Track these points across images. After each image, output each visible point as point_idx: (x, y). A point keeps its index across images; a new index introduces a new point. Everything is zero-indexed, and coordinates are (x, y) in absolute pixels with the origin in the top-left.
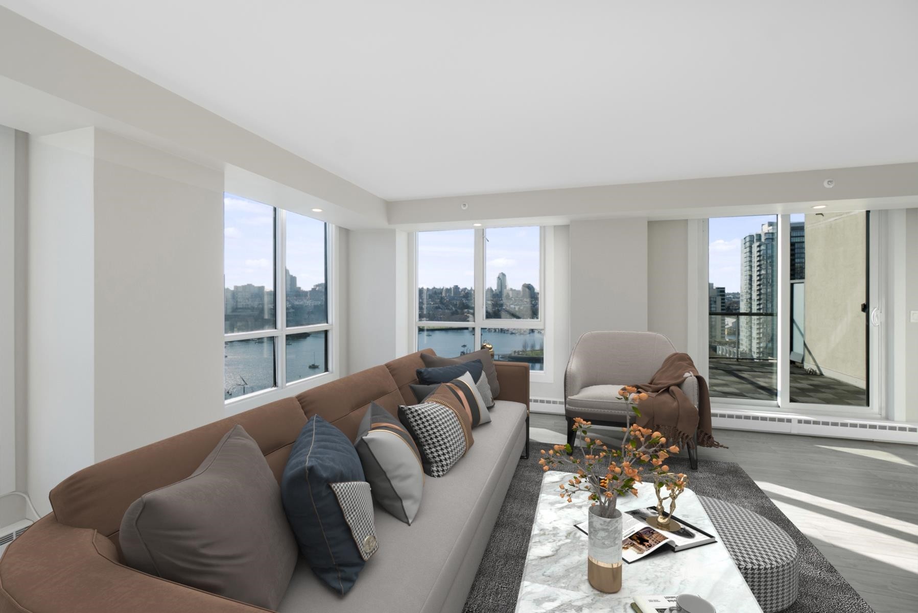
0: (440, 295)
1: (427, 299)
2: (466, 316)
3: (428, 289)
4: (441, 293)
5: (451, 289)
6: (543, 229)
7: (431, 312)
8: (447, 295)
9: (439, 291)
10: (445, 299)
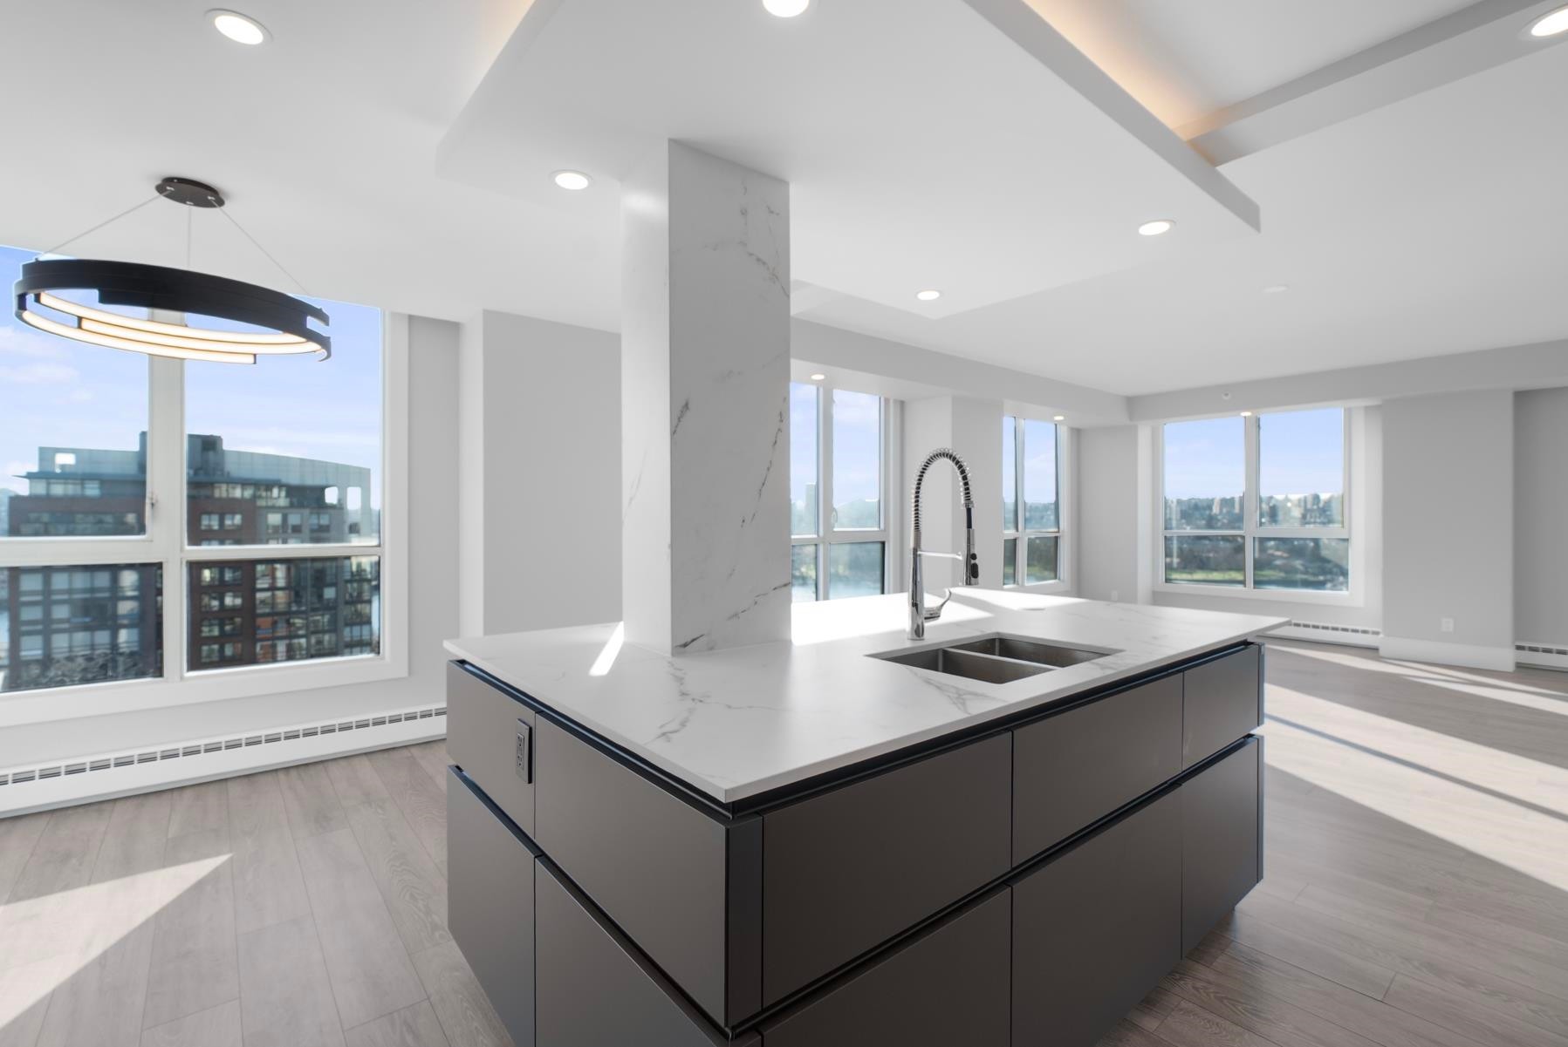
0: (1207, 512)
1: (1177, 520)
2: (1272, 555)
3: (1179, 502)
4: (1210, 507)
5: (1232, 499)
6: (1348, 412)
7: (1185, 546)
8: (1225, 510)
9: (1205, 504)
10: (1219, 520)
